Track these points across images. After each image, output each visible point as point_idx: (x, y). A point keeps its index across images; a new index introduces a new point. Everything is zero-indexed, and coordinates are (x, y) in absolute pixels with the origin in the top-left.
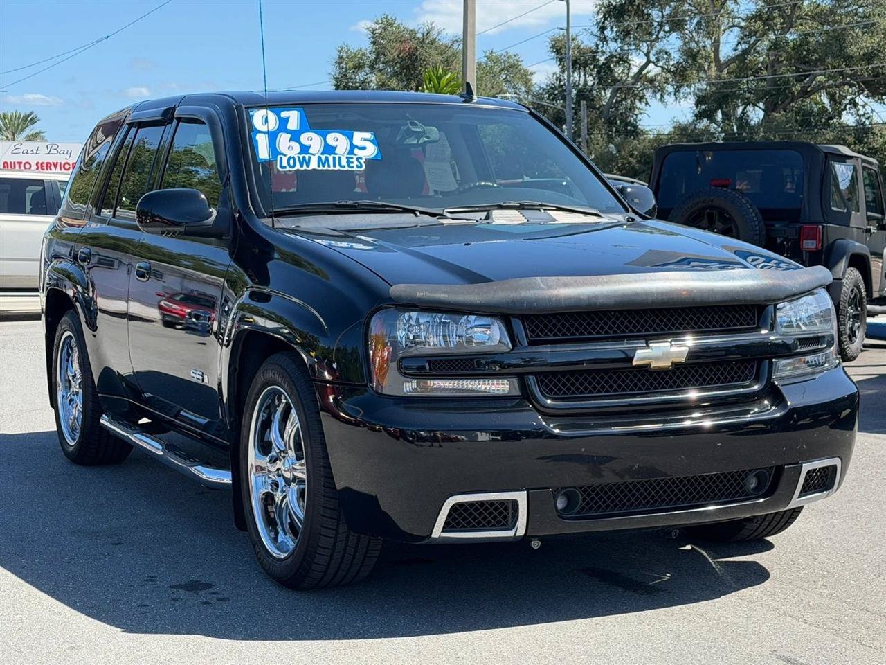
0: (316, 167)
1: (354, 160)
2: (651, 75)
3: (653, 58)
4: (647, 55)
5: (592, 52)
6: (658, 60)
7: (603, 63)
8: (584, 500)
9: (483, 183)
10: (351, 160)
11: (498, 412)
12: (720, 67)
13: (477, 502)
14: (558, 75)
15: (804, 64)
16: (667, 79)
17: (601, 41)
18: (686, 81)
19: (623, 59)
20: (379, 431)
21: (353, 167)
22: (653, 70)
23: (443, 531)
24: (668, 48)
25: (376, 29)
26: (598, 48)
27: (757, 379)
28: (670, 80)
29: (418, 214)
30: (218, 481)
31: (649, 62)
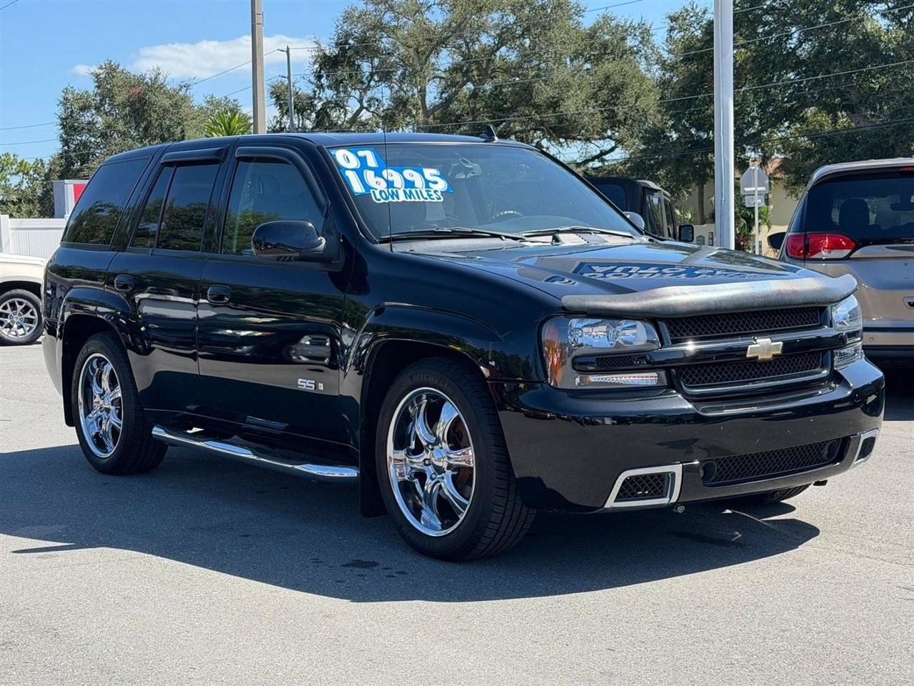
0: (405, 199)
1: (432, 193)
2: (363, 119)
3: (365, 105)
4: (360, 101)
5: (310, 98)
6: (370, 106)
7: (321, 108)
8: (718, 470)
9: (506, 212)
10: (430, 193)
11: (643, 400)
12: (427, 113)
13: (656, 474)
14: (278, 119)
15: (500, 111)
16: (377, 123)
17: (318, 88)
18: (395, 126)
19: (339, 105)
20: (551, 418)
21: (434, 199)
22: (365, 115)
23: (615, 501)
24: (379, 96)
25: (100, 74)
26: (315, 95)
27: (823, 367)
28: (381, 124)
29: (504, 238)
30: (330, 475)
31: (362, 108)
